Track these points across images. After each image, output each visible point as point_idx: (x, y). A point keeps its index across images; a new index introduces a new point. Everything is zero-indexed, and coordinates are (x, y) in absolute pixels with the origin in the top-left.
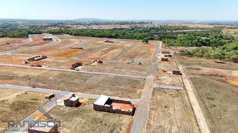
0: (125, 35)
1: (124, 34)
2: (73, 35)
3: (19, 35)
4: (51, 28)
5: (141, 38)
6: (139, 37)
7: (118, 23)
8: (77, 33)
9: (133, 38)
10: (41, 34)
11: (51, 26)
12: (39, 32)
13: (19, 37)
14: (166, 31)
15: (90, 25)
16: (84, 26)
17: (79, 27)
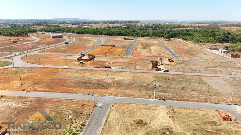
0: (136, 33)
1: (134, 31)
2: (76, 33)
3: (17, 33)
4: (37, 27)
5: (154, 36)
6: (152, 35)
7: (107, 22)
8: (81, 31)
9: (145, 35)
10: (35, 32)
11: (36, 25)
12: (34, 30)
13: (17, 36)
14: (164, 29)
15: (79, 24)
16: (73, 25)
17: (68, 26)
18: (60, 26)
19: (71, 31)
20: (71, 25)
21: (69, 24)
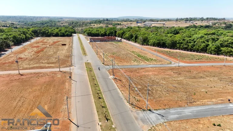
11: (95, 23)
15: (145, 22)
16: (137, 22)
17: (131, 24)
18: (122, 24)
19: (140, 38)
20: (135, 23)
21: (133, 21)
